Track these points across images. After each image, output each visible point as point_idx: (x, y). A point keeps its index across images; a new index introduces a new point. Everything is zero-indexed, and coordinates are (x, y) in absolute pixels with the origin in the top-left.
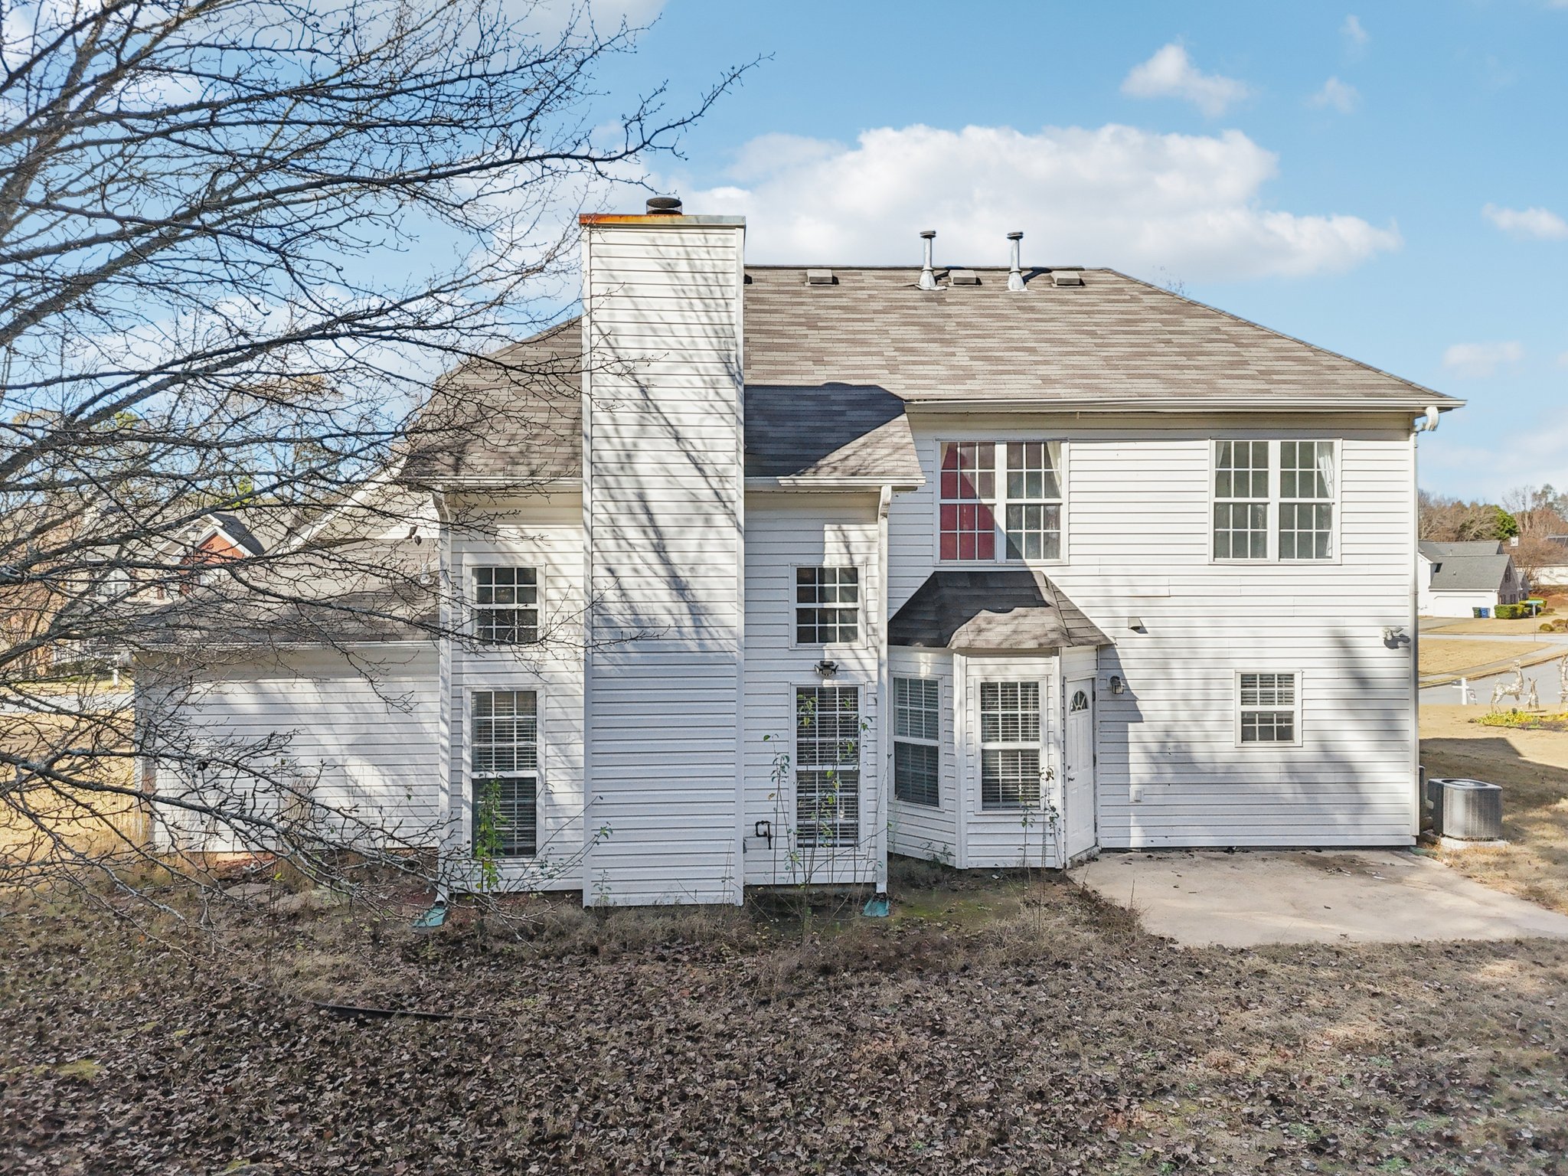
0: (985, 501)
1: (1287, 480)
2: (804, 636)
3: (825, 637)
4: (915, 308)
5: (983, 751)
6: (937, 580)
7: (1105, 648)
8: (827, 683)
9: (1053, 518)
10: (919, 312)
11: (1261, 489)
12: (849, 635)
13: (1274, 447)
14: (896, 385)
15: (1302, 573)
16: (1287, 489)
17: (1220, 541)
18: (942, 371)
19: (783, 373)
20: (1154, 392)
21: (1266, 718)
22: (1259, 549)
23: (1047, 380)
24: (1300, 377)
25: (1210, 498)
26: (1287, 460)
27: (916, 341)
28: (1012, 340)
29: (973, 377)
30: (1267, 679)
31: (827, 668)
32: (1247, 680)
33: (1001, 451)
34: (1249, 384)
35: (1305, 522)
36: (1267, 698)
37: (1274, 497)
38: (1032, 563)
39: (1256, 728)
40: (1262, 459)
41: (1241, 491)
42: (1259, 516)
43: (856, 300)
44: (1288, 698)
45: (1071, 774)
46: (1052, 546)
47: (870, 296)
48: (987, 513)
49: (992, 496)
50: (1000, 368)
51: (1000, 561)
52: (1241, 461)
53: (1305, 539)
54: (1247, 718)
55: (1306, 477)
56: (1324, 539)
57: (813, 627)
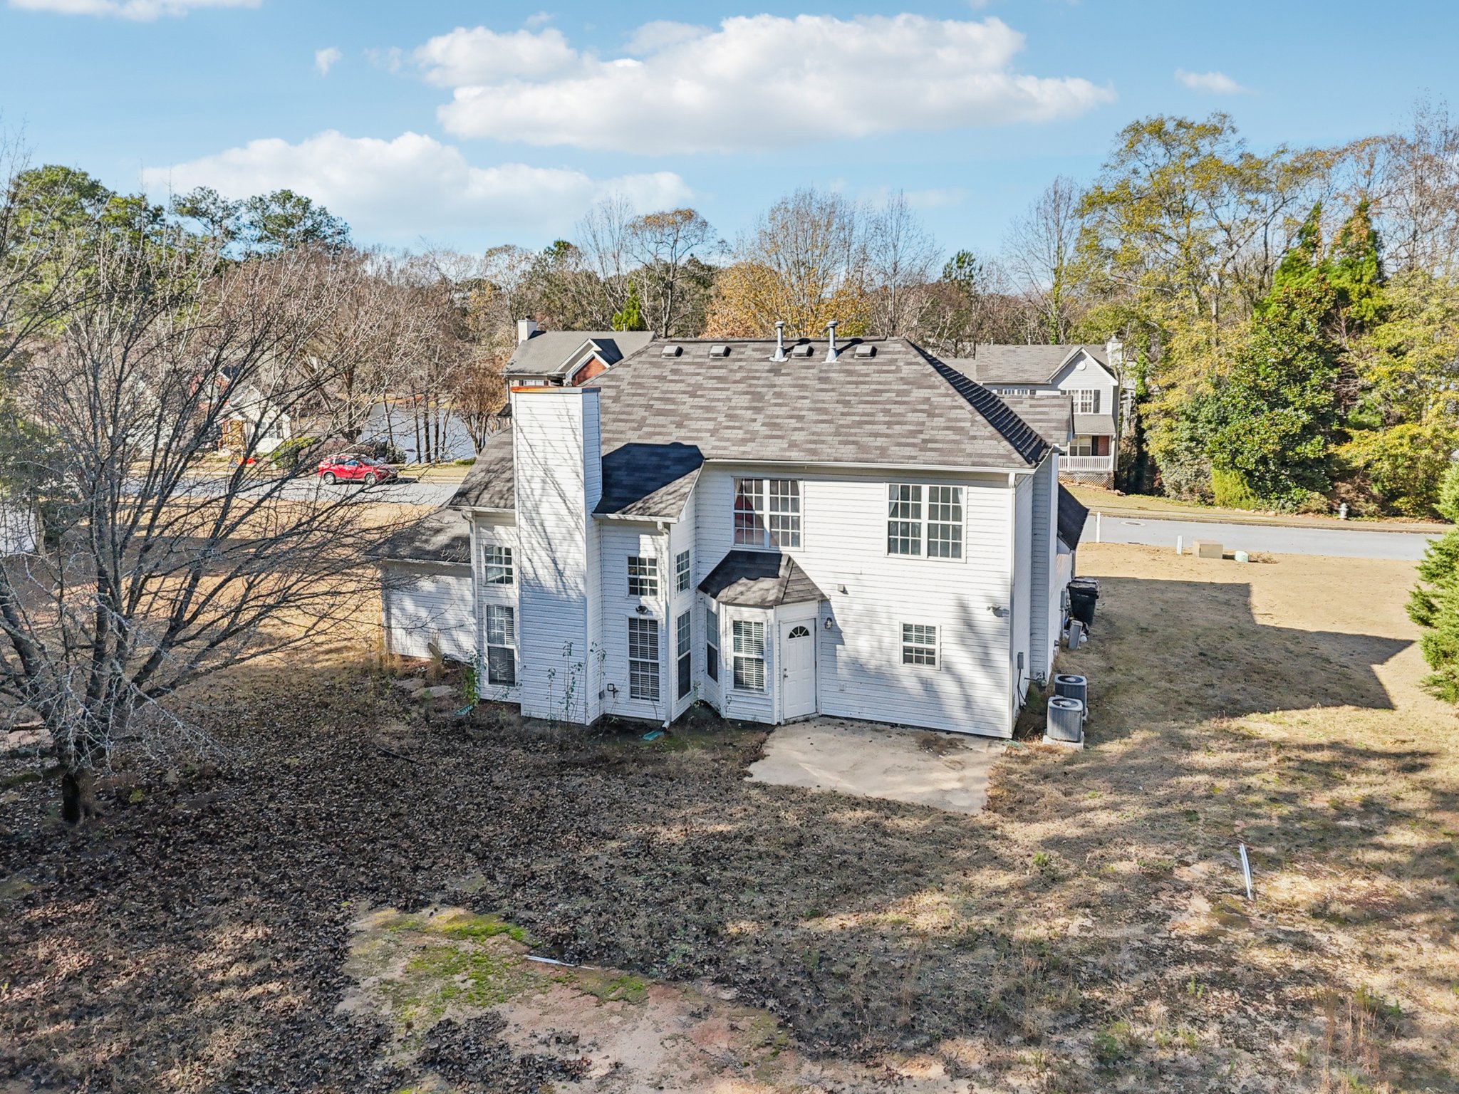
0: (758, 512)
1: (933, 510)
2: (633, 591)
3: (642, 592)
4: (758, 378)
5: (736, 658)
6: (733, 555)
7: (824, 601)
8: (642, 617)
9: (796, 523)
10: (761, 382)
11: (917, 514)
12: (654, 592)
13: (925, 489)
14: (707, 447)
15: (942, 565)
16: (933, 515)
17: (892, 547)
18: (740, 434)
19: (659, 434)
21: (919, 651)
22: (916, 550)
23: (793, 445)
24: (945, 446)
25: (885, 518)
26: (933, 497)
27: (742, 408)
28: (795, 409)
29: (753, 440)
30: (919, 628)
31: (642, 609)
32: (907, 628)
33: (766, 484)
34: (908, 451)
35: (945, 535)
36: (919, 640)
37: (925, 520)
38: (785, 550)
39: (910, 656)
40: (918, 496)
41: (905, 514)
42: (917, 529)
43: (731, 371)
44: (933, 641)
45: (787, 673)
46: (796, 541)
47: (740, 367)
48: (760, 519)
49: (762, 510)
50: (774, 433)
51: (764, 547)
52: (905, 497)
53: (945, 546)
54: (906, 650)
55: (948, 508)
56: (957, 547)
57: (636, 588)
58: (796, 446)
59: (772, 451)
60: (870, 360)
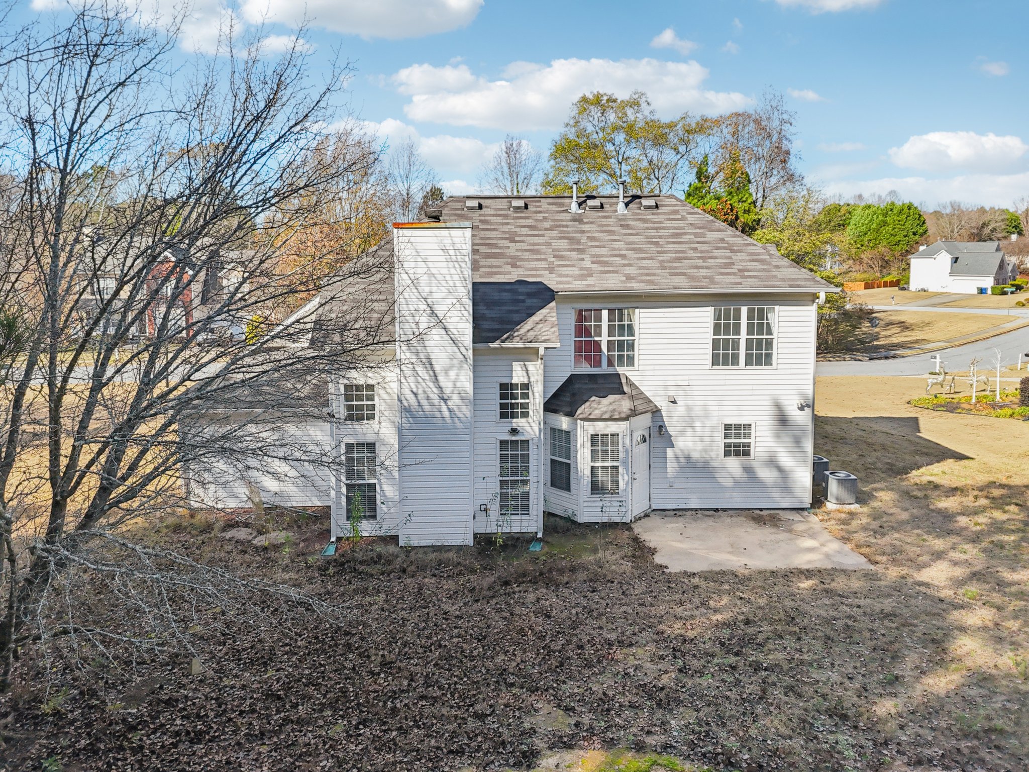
0: (596, 339)
1: (750, 327)
2: (503, 415)
3: (513, 416)
4: (566, 226)
5: (592, 467)
6: (572, 379)
7: (656, 411)
8: (514, 438)
9: (631, 346)
10: (569, 229)
11: (737, 331)
12: (525, 415)
13: (744, 310)
14: (552, 282)
15: (758, 372)
16: (750, 331)
17: (715, 362)
18: (575, 271)
19: (496, 273)
20: (682, 285)
21: (737, 445)
22: (735, 360)
23: (629, 278)
24: (759, 274)
25: (711, 336)
26: (750, 317)
27: (565, 250)
28: (614, 249)
29: (591, 275)
30: (738, 427)
31: (514, 431)
32: (727, 427)
33: (605, 313)
34: (732, 279)
35: (759, 347)
36: (738, 436)
37: (743, 336)
38: (621, 370)
39: (731, 450)
40: (738, 317)
41: (727, 333)
42: (735, 345)
43: (537, 220)
44: (749, 436)
45: (636, 476)
46: (631, 361)
47: (544, 218)
48: (598, 345)
49: (600, 336)
50: (606, 269)
51: (604, 369)
52: (727, 317)
53: (759, 357)
54: (727, 446)
55: (760, 325)
56: (769, 356)
57: (507, 412)
58: (633, 278)
59: (613, 283)
60: (655, 211)
